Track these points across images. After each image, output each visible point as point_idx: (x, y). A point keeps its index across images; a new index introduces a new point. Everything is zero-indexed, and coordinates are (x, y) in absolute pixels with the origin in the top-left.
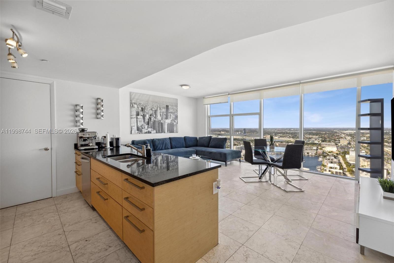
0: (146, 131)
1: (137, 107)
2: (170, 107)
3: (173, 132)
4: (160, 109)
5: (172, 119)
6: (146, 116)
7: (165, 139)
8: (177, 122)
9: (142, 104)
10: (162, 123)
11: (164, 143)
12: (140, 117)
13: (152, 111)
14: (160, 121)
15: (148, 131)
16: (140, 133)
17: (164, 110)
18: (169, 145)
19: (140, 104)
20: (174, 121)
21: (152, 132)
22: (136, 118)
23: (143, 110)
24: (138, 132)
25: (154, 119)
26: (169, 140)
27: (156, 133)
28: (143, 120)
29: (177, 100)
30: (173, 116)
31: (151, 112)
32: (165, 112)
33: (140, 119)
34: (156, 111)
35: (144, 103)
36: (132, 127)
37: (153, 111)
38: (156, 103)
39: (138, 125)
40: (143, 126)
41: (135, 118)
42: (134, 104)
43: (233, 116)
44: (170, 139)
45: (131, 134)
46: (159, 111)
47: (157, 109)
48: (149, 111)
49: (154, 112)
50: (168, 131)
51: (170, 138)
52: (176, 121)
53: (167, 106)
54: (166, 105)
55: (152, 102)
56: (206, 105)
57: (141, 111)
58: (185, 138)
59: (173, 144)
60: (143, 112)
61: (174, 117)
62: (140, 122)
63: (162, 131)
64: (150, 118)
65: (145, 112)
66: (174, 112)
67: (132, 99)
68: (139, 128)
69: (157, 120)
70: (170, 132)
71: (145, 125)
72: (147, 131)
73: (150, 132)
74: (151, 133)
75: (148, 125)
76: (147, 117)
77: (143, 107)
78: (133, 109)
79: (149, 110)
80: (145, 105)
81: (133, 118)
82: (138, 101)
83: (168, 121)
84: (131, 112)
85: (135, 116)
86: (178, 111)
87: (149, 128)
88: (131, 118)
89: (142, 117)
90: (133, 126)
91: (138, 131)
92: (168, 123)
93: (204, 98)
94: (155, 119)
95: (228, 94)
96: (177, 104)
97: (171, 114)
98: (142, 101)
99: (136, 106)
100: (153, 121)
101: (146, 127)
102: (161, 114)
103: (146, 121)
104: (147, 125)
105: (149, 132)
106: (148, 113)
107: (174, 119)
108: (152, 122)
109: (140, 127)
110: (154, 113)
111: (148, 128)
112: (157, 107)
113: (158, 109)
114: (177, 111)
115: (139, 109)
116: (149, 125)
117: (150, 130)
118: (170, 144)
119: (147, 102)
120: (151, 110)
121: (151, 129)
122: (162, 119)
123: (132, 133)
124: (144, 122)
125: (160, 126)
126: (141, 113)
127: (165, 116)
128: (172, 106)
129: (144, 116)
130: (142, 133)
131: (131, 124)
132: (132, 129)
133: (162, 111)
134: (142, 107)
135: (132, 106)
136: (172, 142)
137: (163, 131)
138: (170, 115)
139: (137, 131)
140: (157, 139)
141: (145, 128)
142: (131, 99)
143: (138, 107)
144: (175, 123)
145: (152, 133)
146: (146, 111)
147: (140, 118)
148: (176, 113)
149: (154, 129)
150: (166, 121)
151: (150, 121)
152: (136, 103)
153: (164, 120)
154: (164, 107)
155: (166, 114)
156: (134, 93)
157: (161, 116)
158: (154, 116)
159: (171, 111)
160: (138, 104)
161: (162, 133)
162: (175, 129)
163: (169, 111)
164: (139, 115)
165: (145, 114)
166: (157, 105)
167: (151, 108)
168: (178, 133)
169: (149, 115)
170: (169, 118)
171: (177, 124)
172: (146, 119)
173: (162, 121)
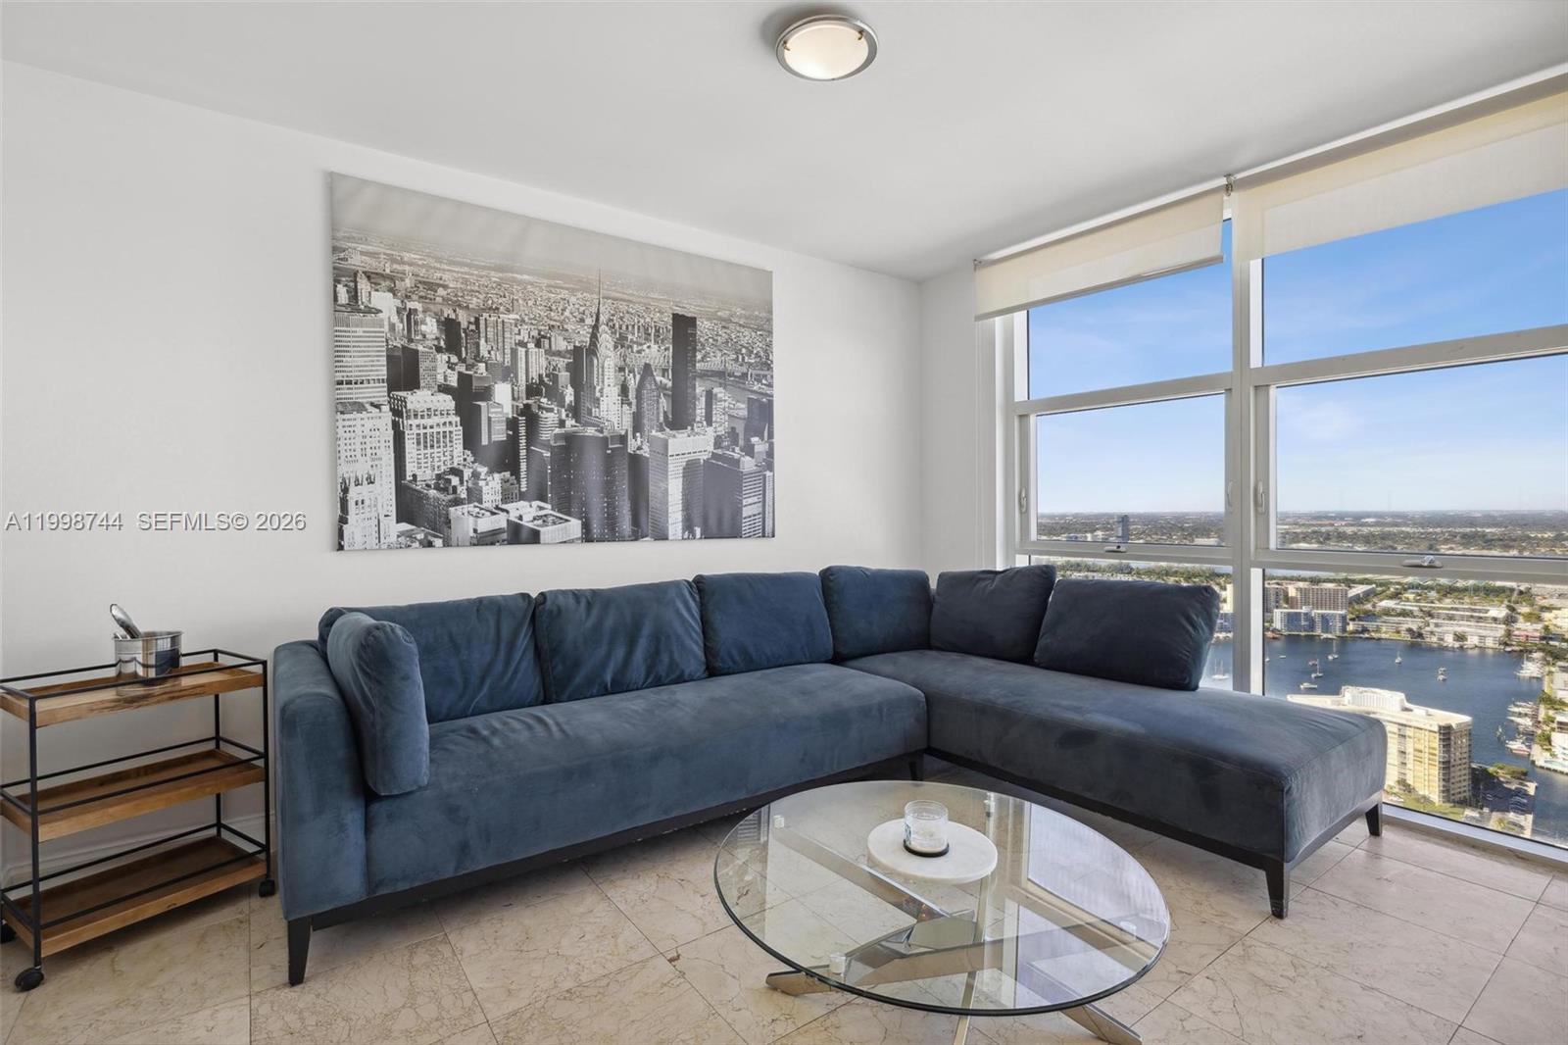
0: (486, 524)
1: (399, 311)
2: (704, 326)
3: (735, 533)
4: (621, 341)
5: (721, 424)
6: (486, 394)
7: (658, 593)
8: (770, 454)
9: (445, 287)
10: (636, 462)
11: (647, 630)
12: (431, 403)
13: (549, 352)
14: (623, 439)
15: (504, 525)
16: (430, 545)
17: (657, 354)
18: (689, 642)
19: (432, 286)
20: (741, 442)
21: (546, 533)
22: (386, 408)
23: (453, 336)
24: (409, 535)
25: (562, 424)
26: (692, 604)
27: (587, 537)
28: (458, 432)
29: (764, 278)
30: (730, 405)
31: (537, 364)
32: (664, 371)
33: (427, 422)
34: (581, 359)
35: (465, 282)
36: (345, 490)
37: (559, 354)
38: (584, 286)
39: (410, 469)
40: (455, 481)
41: (378, 406)
42: (364, 285)
43: (1261, 389)
44: (700, 591)
45: (341, 548)
46: (608, 357)
47: (594, 337)
48: (514, 352)
49: (568, 367)
50: (688, 526)
51: (701, 586)
52: (759, 445)
53: (684, 326)
54: (676, 317)
55: (545, 282)
56: (998, 320)
57: (439, 349)
58: (831, 581)
59: (729, 631)
60: (462, 360)
61: (744, 413)
62: (423, 441)
63: (636, 521)
64: (529, 417)
65: (478, 358)
66: (744, 375)
67: (349, 239)
68: (420, 497)
69: (591, 431)
70: (705, 535)
71: (476, 475)
72: (500, 522)
73: (524, 535)
74: (534, 538)
75: (507, 474)
76: (503, 400)
77: (463, 318)
78: (360, 331)
79: (522, 344)
80: (474, 302)
81: (361, 408)
82: (407, 256)
83: (694, 444)
84: (338, 352)
85: (380, 393)
86: (775, 366)
87: (522, 497)
88: (344, 407)
89: (447, 402)
90: (359, 483)
91: (405, 526)
92: (688, 462)
93: (978, 264)
94: (570, 423)
95: (1223, 181)
96: (770, 312)
97: (718, 391)
98: (451, 263)
99: (385, 302)
100: (557, 437)
101: (485, 490)
102: (632, 384)
103: (485, 441)
104: (497, 476)
105: (519, 535)
106: (508, 373)
107: (740, 428)
108: (546, 445)
109: (433, 493)
110: (564, 376)
111: (507, 498)
112: (595, 327)
113: (606, 339)
114: (769, 368)
115: (423, 328)
116: (516, 472)
117: (526, 512)
118: (700, 639)
119: (495, 276)
120: (538, 345)
121: (536, 503)
122: (637, 426)
123: (345, 543)
124: (471, 440)
125: (624, 486)
126: (441, 368)
127: (663, 400)
128: (726, 323)
129: (468, 398)
130: (447, 544)
131: (335, 456)
132: (344, 503)
133: (637, 361)
134: (448, 312)
135: (343, 297)
136: (717, 619)
137: (644, 525)
138: (710, 396)
139: (394, 528)
140: (576, 595)
141: (475, 495)
142: (334, 238)
143: (412, 312)
144: (748, 464)
145: (542, 538)
146: (484, 352)
147: (430, 412)
148: (759, 381)
149: (565, 506)
150: (671, 441)
151: (523, 442)
152: (388, 271)
153: (654, 433)
154: (657, 331)
155: (670, 384)
156: (364, 183)
157: (630, 404)
158: (569, 396)
159: (715, 362)
160: (408, 283)
161: (636, 539)
162: (746, 512)
163: (702, 360)
164: (422, 385)
165: (481, 379)
166: (594, 310)
167: (535, 333)
168: (773, 536)
169: (523, 388)
170: (698, 419)
171: (770, 467)
172: (489, 419)
173: (634, 437)
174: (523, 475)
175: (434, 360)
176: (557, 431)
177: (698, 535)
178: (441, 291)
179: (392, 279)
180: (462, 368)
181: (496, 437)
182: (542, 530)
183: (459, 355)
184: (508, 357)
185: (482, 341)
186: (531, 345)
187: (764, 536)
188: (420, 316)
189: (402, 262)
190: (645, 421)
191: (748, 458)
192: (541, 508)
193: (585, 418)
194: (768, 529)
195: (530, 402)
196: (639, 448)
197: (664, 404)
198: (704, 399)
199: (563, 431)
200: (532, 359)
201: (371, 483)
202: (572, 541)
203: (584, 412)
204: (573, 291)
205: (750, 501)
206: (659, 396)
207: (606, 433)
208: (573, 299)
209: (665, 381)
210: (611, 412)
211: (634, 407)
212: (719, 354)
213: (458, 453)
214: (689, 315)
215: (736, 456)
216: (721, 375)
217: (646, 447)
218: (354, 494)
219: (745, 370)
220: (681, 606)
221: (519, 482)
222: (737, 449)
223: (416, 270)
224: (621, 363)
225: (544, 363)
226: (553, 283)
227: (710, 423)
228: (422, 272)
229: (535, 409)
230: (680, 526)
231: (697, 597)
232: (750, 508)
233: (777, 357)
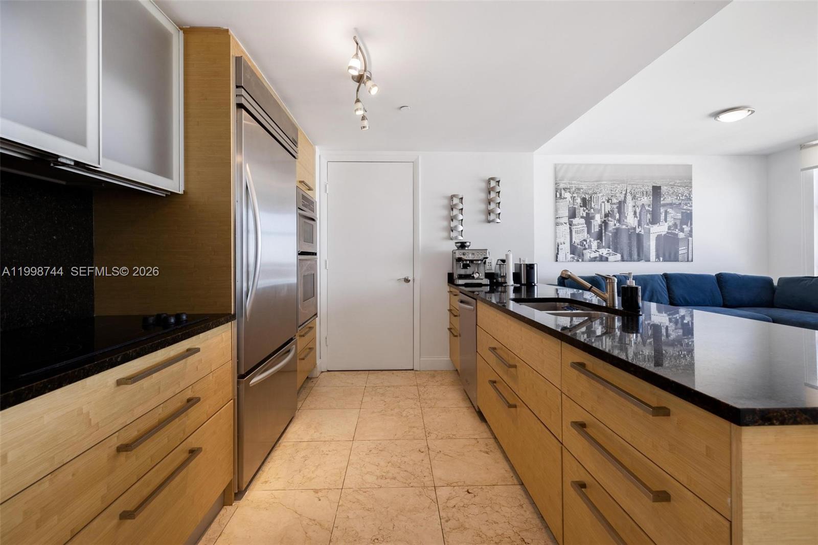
0: (593, 255)
1: (571, 197)
2: (664, 189)
3: (677, 260)
4: (634, 198)
5: (671, 222)
6: (593, 218)
7: (652, 277)
8: (691, 231)
9: (583, 189)
10: (639, 235)
11: (649, 288)
12: (579, 221)
13: (611, 204)
14: (635, 229)
15: (598, 256)
16: (578, 261)
17: (646, 200)
18: (663, 293)
19: (579, 189)
20: (679, 228)
21: (611, 258)
22: (568, 224)
23: (585, 203)
24: (573, 258)
25: (615, 225)
26: (664, 282)
27: (623, 260)
28: (586, 229)
29: (689, 167)
30: (674, 215)
31: (608, 207)
32: (649, 205)
33: (578, 227)
34: (621, 205)
35: (588, 186)
36: (558, 246)
37: (614, 204)
38: (623, 182)
39: (574, 240)
40: (585, 243)
41: (566, 223)
42: (563, 192)
44: (666, 278)
45: (557, 261)
46: (630, 203)
47: (625, 197)
48: (601, 205)
49: (617, 208)
50: (658, 257)
51: (666, 276)
52: (686, 228)
53: (656, 190)
54: (654, 187)
55: (610, 183)
56: (815, 170)
57: (581, 206)
58: (720, 278)
59: (678, 292)
60: (587, 209)
61: (680, 217)
62: (577, 232)
63: (639, 255)
64: (605, 223)
65: (591, 208)
66: (680, 204)
67: (560, 180)
68: (576, 247)
69: (624, 227)
70: (664, 260)
71: (590, 241)
72: (597, 255)
73: (603, 259)
74: (607, 260)
75: (599, 241)
76: (598, 220)
77: (587, 197)
78: (562, 204)
79: (604, 202)
80: (590, 192)
81: (562, 224)
82: (573, 182)
83: (661, 229)
84: (556, 210)
85: (566, 220)
86: (693, 199)
87: (603, 247)
88: (557, 224)
89: (583, 221)
90: (561, 244)
91: (572, 256)
92: (658, 235)
93: (802, 147)
94: (618, 224)
96: (691, 180)
97: (669, 210)
98: (585, 182)
99: (567, 195)
100: (613, 229)
101: (593, 245)
102: (638, 211)
103: (593, 232)
104: (596, 241)
105: (602, 259)
106: (599, 211)
107: (678, 222)
108: (610, 232)
109: (579, 246)
110: (616, 210)
111: (599, 248)
112: (626, 194)
113: (629, 197)
114: (691, 200)
115: (577, 201)
116: (601, 240)
117: (604, 252)
118: (667, 293)
119: (596, 184)
120: (608, 202)
121: (607, 249)
122: (640, 224)
123: (558, 260)
124: (589, 232)
125: (635, 243)
126: (582, 212)
127: (649, 215)
128: (672, 186)
129: (588, 219)
130: (583, 261)
131: (556, 237)
132: (558, 249)
133: (639, 203)
134: (584, 196)
135: (558, 196)
136: (674, 287)
137: (641, 255)
138: (666, 212)
139: (570, 256)
141: (590, 247)
142: (556, 181)
143: (574, 197)
144: (681, 235)
145: (609, 260)
146: (593, 206)
147: (579, 224)
148: (686, 205)
149: (616, 250)
150: (651, 229)
151: (603, 231)
152: (569, 187)
153: (645, 226)
154: (647, 192)
155: (651, 210)
156: (563, 165)
157: (637, 217)
158: (617, 216)
159: (669, 200)
160: (574, 189)
161: (639, 261)
162: (680, 252)
163: (663, 200)
164: (577, 216)
165: (592, 213)
166: (625, 189)
167: (607, 199)
168: (692, 261)
169: (603, 215)
170: (661, 220)
171: (691, 236)
172: (594, 225)
173: (639, 228)
174: (603, 241)
175: (580, 210)
176: (614, 227)
177: (661, 260)
178: (582, 190)
179: (569, 189)
180: (587, 211)
181: (595, 230)
182: (609, 257)
183: (586, 207)
184: (599, 206)
185: (592, 203)
186: (606, 202)
187: (688, 261)
188: (576, 198)
189: (572, 184)
190: (642, 223)
191: (681, 233)
192: (609, 251)
193: (623, 223)
194: (690, 259)
195: (606, 219)
196: (640, 231)
197: (649, 216)
198: (663, 214)
199: (615, 227)
200: (606, 206)
201: (564, 244)
202: (618, 261)
203: (622, 221)
204: (619, 184)
205: (682, 248)
206: (647, 214)
207: (629, 227)
208: (619, 187)
209: (649, 209)
210: (631, 220)
211: (638, 219)
212: (670, 197)
213: (585, 235)
214: (658, 185)
215: (676, 232)
216: (671, 205)
217: (642, 231)
218: (560, 247)
219: (680, 202)
220: (660, 282)
221: (602, 243)
222: (677, 230)
223: (575, 185)
224: (634, 204)
225: (610, 207)
226: (612, 182)
227: (666, 221)
228: (577, 186)
229: (607, 221)
230: (654, 257)
231: (665, 280)
232: (682, 251)
233: (694, 196)
